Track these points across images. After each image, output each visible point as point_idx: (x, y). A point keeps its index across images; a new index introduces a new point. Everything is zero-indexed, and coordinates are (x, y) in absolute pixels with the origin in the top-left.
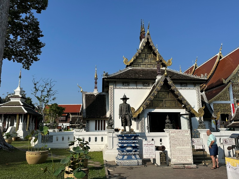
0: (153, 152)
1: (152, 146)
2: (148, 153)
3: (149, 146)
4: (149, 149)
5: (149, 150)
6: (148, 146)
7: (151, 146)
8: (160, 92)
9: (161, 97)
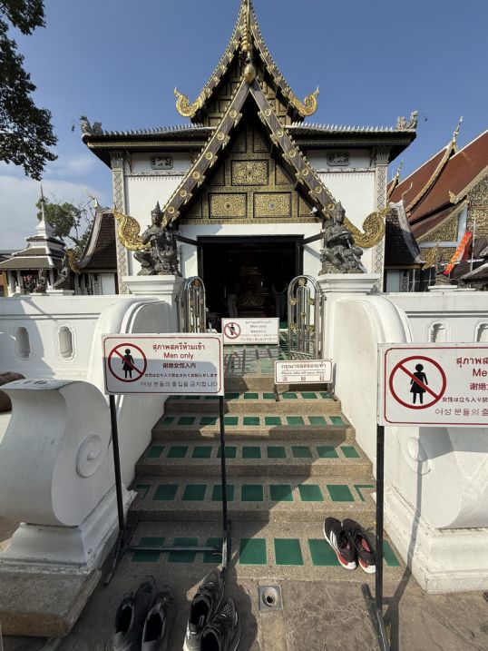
8: (238, 165)
9: (240, 182)
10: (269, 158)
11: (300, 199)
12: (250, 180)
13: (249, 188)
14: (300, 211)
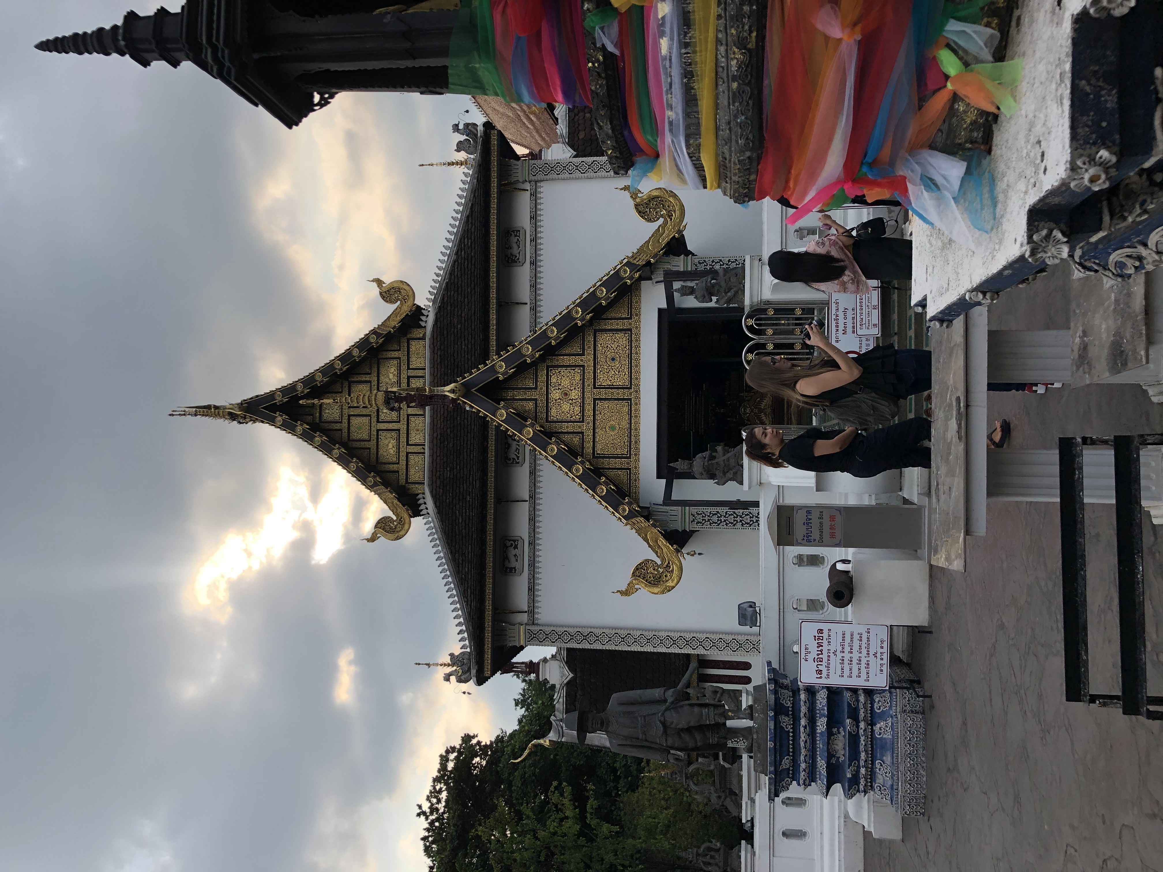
0: (856, 637)
1: (825, 635)
2: (864, 661)
3: (825, 652)
4: (839, 655)
5: (847, 656)
6: (824, 657)
7: (825, 642)
8: (553, 412)
9: (577, 409)
11: (604, 316)
12: (575, 394)
13: (587, 395)
14: (623, 316)
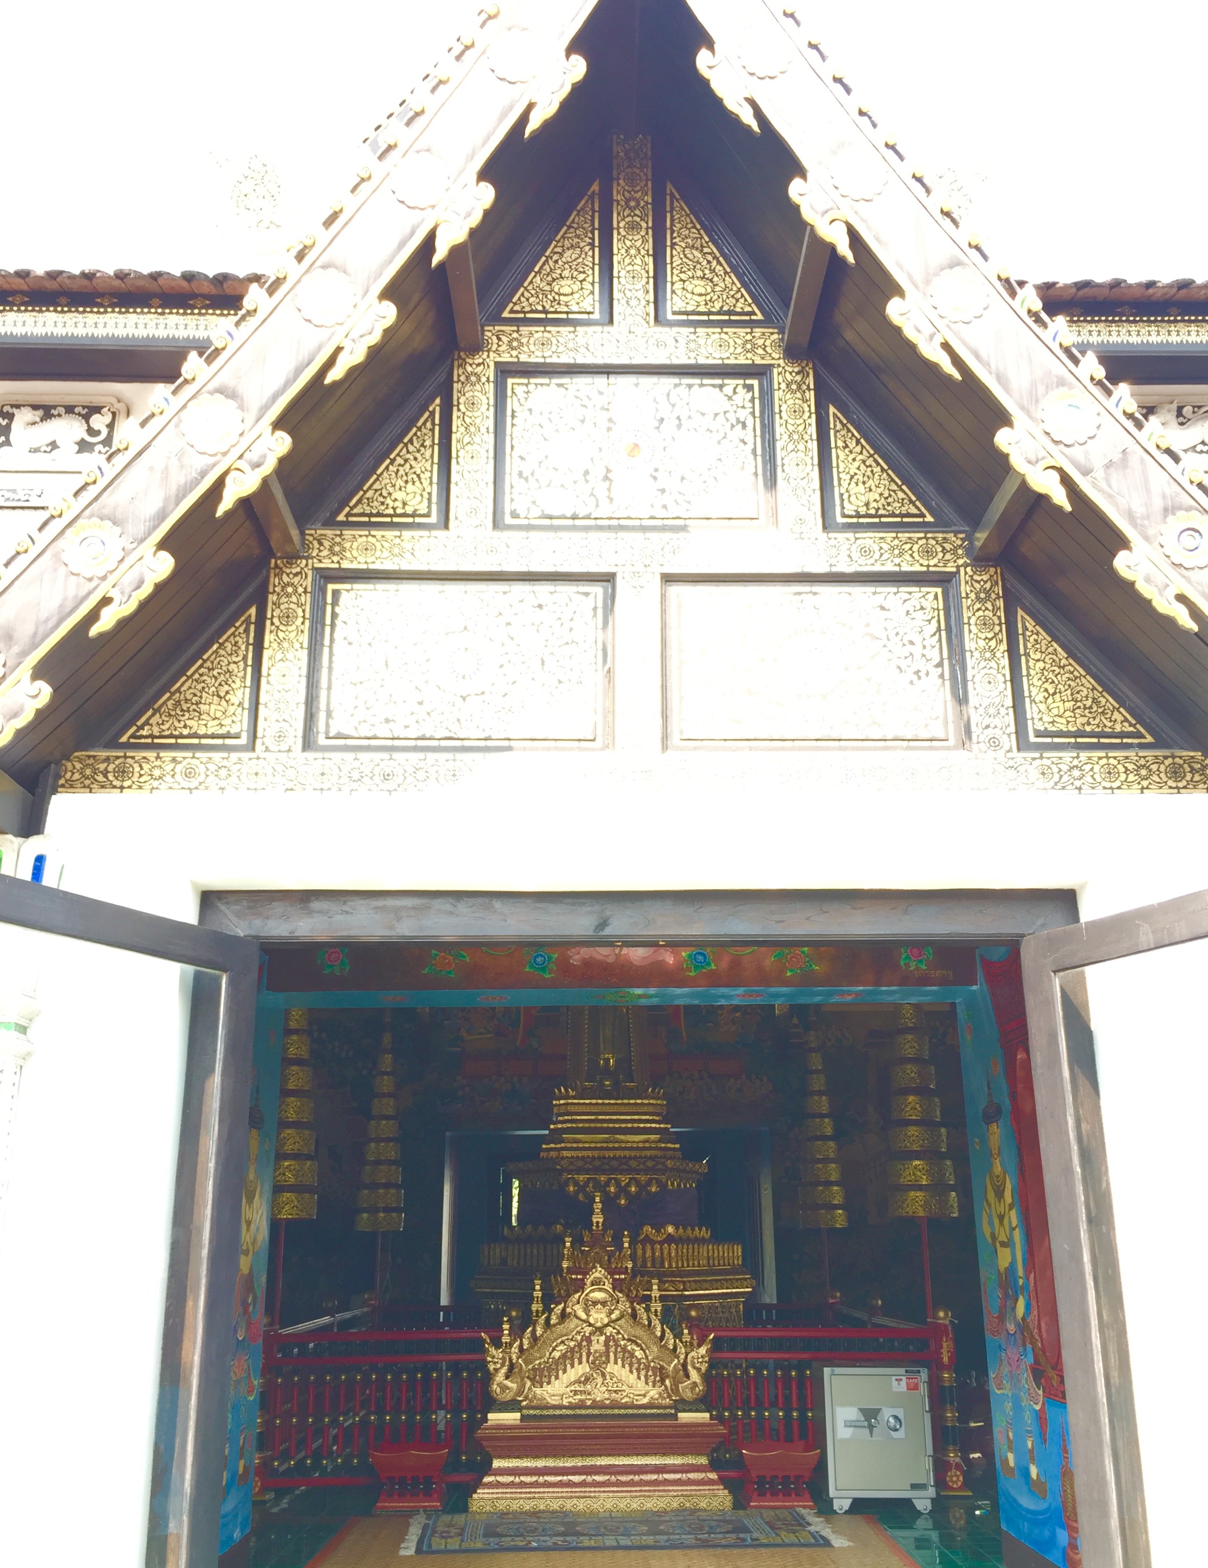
9: (562, 501)
10: (775, 357)
11: (1025, 621)
12: (634, 489)
13: (632, 545)
14: (1031, 711)
